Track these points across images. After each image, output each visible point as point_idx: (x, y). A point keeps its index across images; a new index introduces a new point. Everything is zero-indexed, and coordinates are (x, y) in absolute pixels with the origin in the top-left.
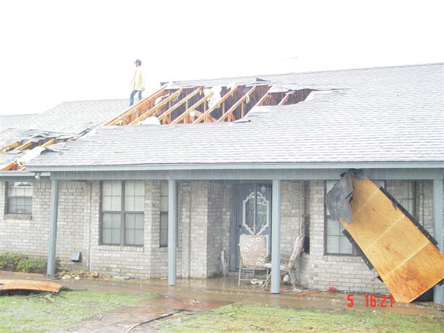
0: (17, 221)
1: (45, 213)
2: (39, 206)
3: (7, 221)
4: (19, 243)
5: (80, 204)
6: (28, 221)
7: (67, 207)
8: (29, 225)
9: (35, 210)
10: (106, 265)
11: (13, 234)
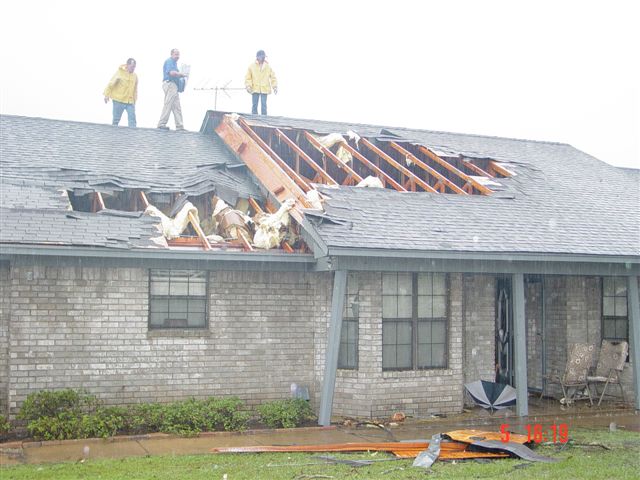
0: (178, 341)
1: (238, 325)
2: (225, 314)
3: (155, 342)
4: (182, 380)
5: (305, 309)
6: (202, 341)
7: (279, 314)
8: (205, 347)
9: (217, 319)
10: (396, 401)
11: (169, 365)
